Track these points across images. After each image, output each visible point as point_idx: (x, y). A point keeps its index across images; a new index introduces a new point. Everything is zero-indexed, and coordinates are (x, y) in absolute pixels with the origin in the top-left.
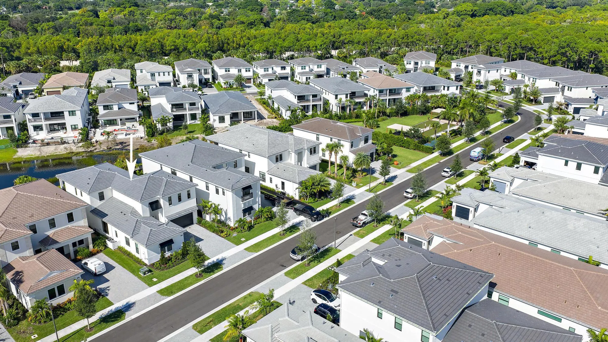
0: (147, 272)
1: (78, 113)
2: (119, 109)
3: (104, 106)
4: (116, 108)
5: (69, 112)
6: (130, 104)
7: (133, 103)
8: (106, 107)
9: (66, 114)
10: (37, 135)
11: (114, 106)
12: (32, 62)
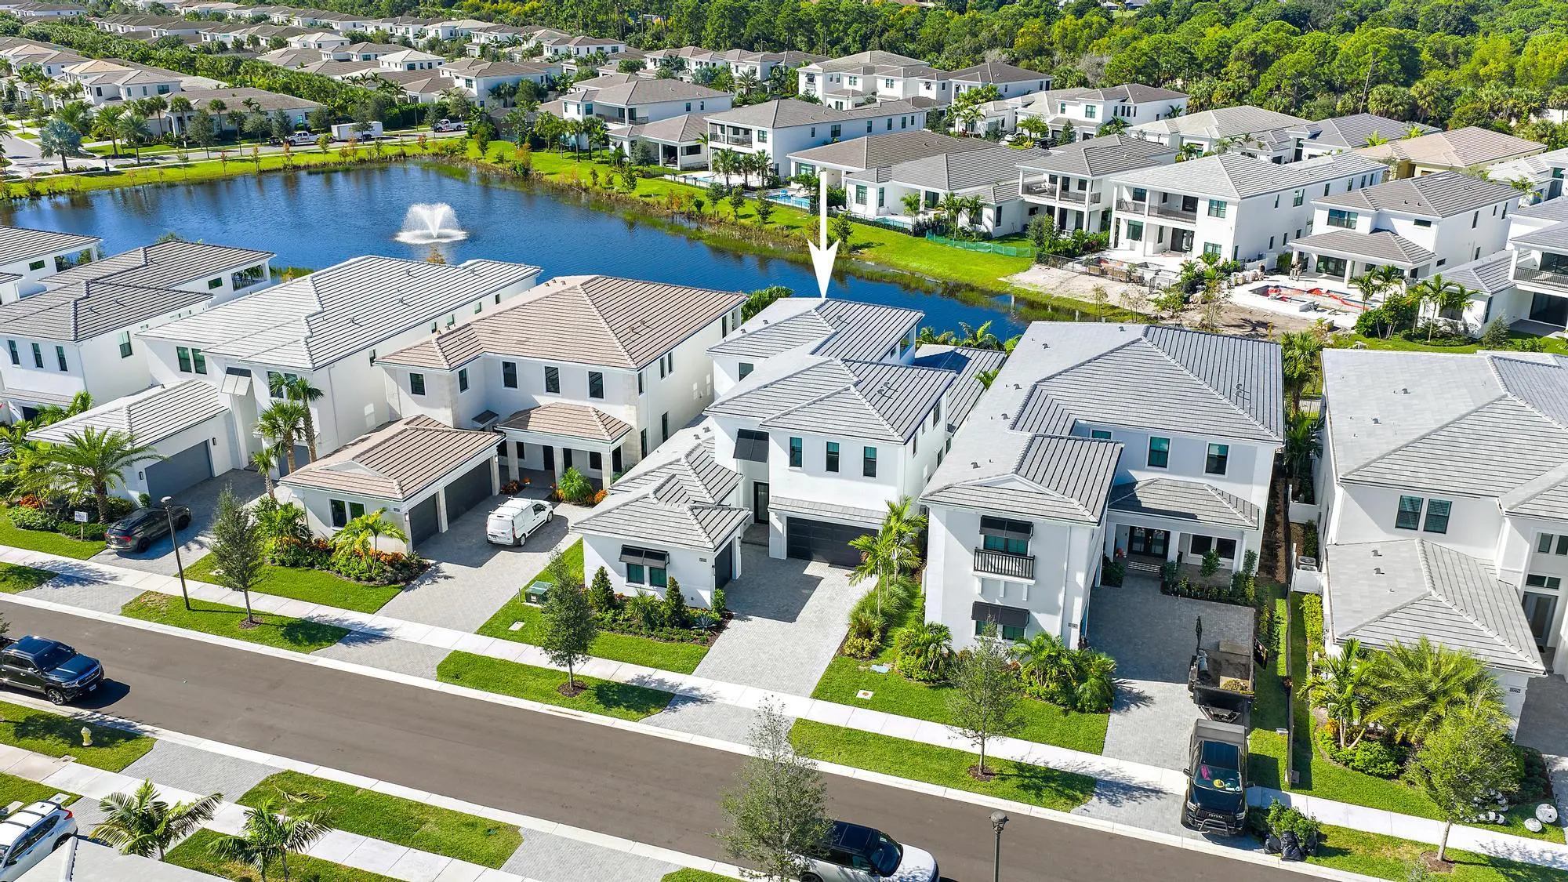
0: (534, 598)
1: (1231, 211)
2: (1376, 230)
3: (1332, 212)
4: (1363, 225)
5: (1211, 202)
6: (1419, 222)
7: (1427, 224)
8: (1337, 217)
9: (1202, 207)
10: (1131, 249)
11: (1360, 219)
12: (1431, 94)
